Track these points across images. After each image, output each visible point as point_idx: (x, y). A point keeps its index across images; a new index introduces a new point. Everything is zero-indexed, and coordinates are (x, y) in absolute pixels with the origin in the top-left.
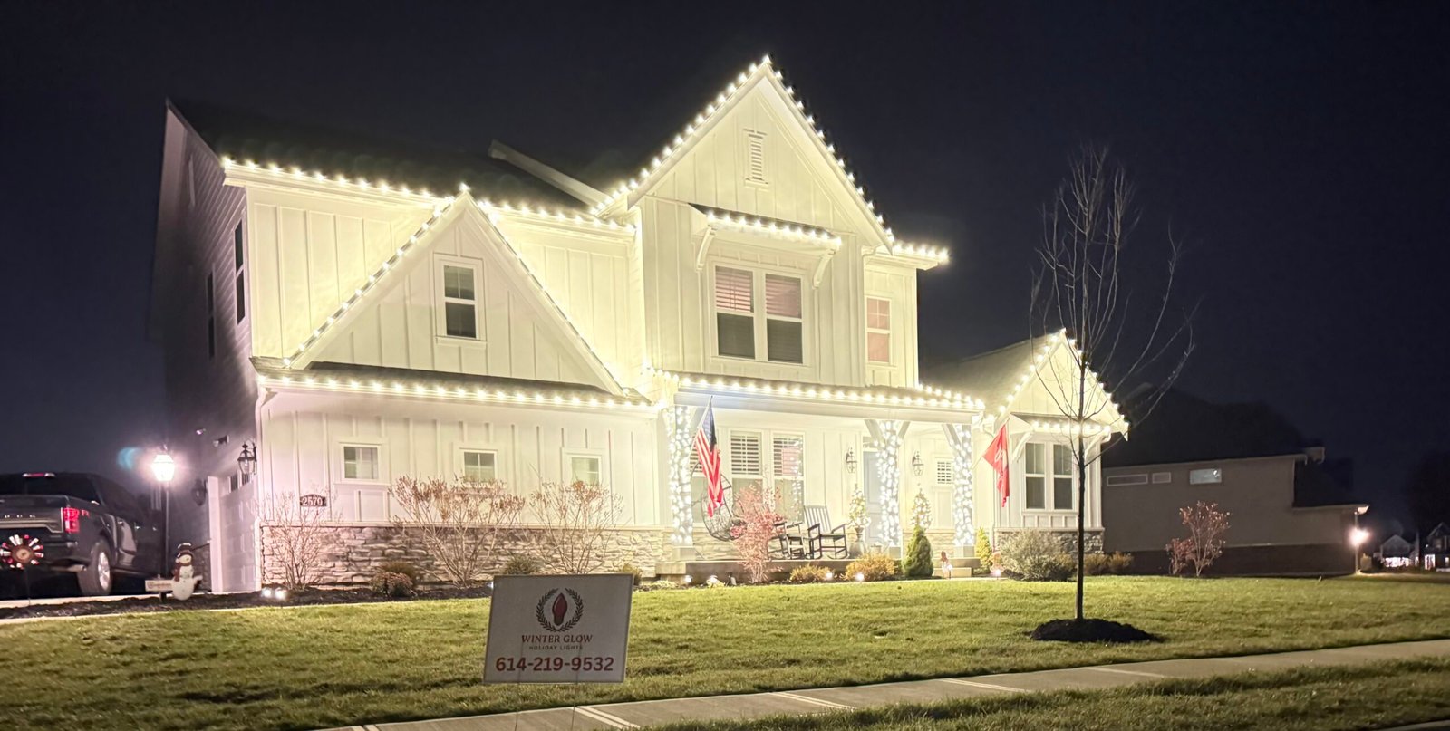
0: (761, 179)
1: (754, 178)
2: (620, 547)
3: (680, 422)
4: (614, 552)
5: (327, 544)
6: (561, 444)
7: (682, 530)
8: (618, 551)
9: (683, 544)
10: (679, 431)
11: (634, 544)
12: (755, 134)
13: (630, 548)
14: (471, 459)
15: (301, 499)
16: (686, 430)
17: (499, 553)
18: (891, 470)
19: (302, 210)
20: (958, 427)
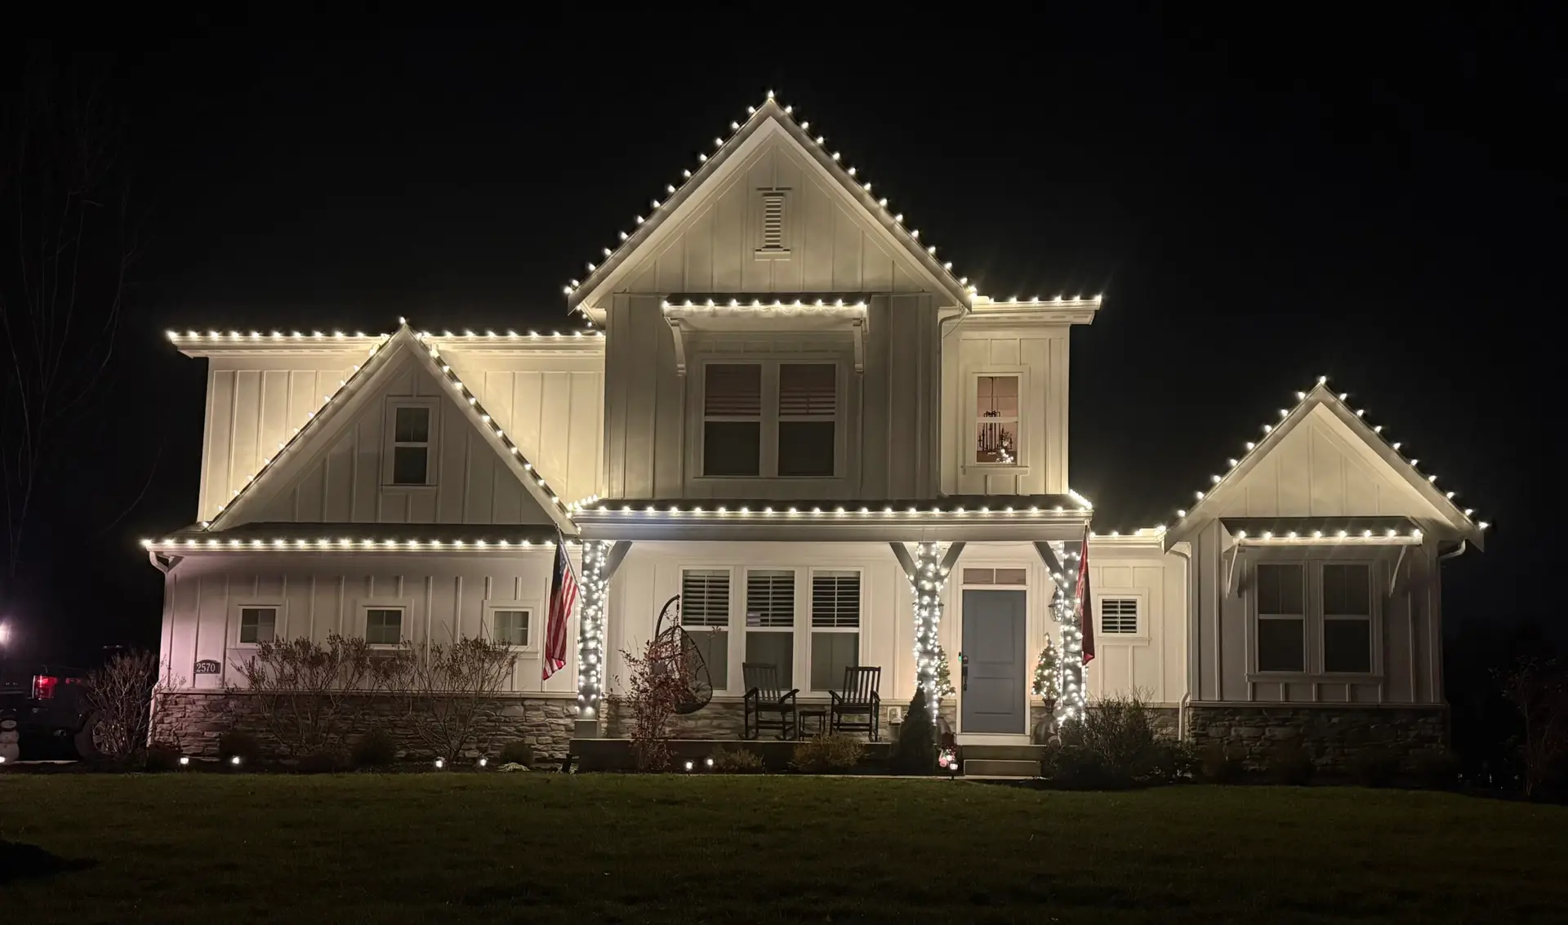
0: (778, 247)
1: (767, 247)
2: (547, 720)
3: (588, 560)
4: (539, 725)
5: (216, 712)
6: (483, 597)
7: (581, 697)
8: (545, 725)
9: (582, 715)
10: (586, 572)
11: (567, 716)
12: (774, 191)
13: (561, 721)
14: (375, 617)
15: (195, 664)
16: (596, 571)
17: (395, 725)
18: (925, 613)
19: (258, 371)
20: (1057, 546)
